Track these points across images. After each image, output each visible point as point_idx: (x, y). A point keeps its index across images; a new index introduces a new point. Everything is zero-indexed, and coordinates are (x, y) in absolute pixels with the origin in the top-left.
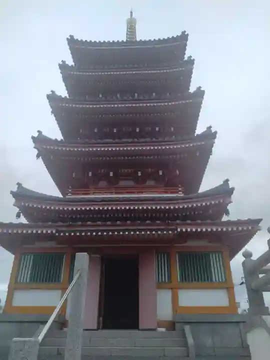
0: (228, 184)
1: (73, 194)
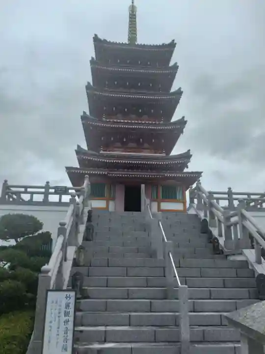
0: (189, 153)
1: (104, 151)
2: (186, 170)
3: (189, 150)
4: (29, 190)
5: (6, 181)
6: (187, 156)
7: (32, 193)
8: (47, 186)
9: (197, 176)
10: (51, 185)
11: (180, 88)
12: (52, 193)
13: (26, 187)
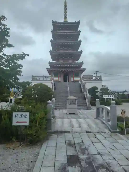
2: (82, 68)
3: (83, 61)
4: (39, 77)
5: (33, 75)
6: (82, 63)
7: (40, 78)
8: (43, 76)
9: (84, 70)
10: (44, 76)
11: (81, 40)
12: (44, 78)
13: (38, 77)
